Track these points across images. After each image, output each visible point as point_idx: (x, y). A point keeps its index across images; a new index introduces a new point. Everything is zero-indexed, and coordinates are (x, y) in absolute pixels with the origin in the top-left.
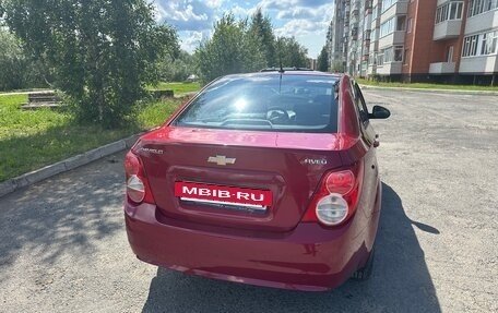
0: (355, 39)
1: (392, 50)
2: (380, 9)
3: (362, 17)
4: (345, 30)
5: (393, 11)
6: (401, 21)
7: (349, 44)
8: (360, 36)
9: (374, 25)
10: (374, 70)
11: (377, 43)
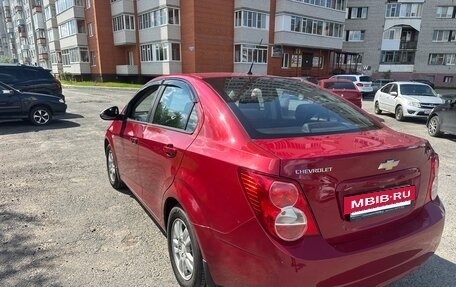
0: (25, 36)
1: (78, 51)
2: (53, 10)
3: (28, 14)
4: (8, 25)
5: (71, 14)
6: (81, 24)
7: (17, 41)
8: (30, 33)
9: (49, 25)
10: (60, 69)
11: (57, 43)
